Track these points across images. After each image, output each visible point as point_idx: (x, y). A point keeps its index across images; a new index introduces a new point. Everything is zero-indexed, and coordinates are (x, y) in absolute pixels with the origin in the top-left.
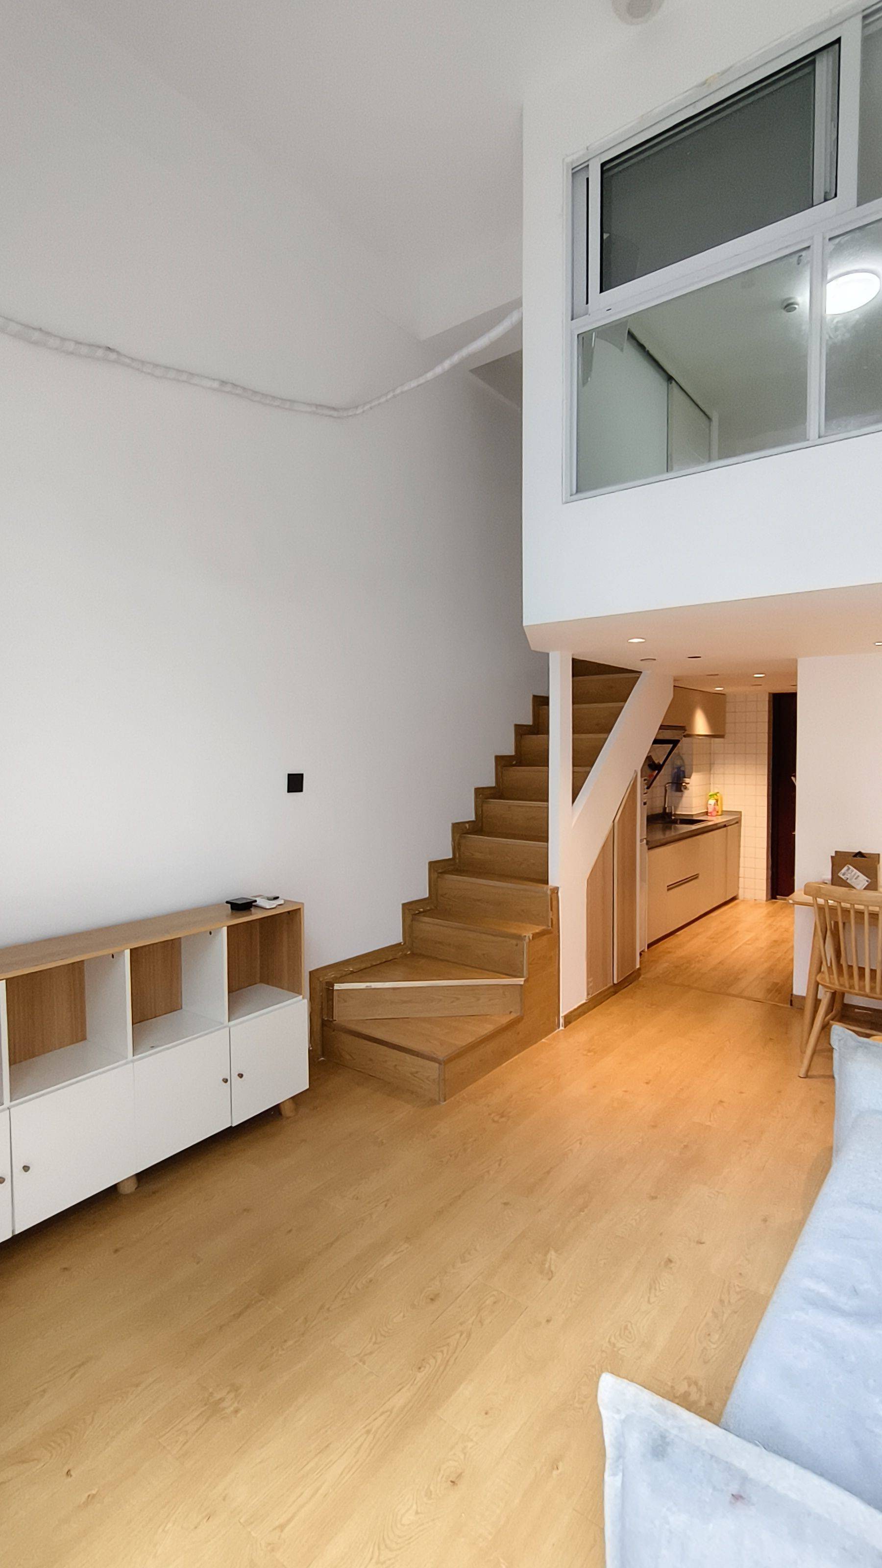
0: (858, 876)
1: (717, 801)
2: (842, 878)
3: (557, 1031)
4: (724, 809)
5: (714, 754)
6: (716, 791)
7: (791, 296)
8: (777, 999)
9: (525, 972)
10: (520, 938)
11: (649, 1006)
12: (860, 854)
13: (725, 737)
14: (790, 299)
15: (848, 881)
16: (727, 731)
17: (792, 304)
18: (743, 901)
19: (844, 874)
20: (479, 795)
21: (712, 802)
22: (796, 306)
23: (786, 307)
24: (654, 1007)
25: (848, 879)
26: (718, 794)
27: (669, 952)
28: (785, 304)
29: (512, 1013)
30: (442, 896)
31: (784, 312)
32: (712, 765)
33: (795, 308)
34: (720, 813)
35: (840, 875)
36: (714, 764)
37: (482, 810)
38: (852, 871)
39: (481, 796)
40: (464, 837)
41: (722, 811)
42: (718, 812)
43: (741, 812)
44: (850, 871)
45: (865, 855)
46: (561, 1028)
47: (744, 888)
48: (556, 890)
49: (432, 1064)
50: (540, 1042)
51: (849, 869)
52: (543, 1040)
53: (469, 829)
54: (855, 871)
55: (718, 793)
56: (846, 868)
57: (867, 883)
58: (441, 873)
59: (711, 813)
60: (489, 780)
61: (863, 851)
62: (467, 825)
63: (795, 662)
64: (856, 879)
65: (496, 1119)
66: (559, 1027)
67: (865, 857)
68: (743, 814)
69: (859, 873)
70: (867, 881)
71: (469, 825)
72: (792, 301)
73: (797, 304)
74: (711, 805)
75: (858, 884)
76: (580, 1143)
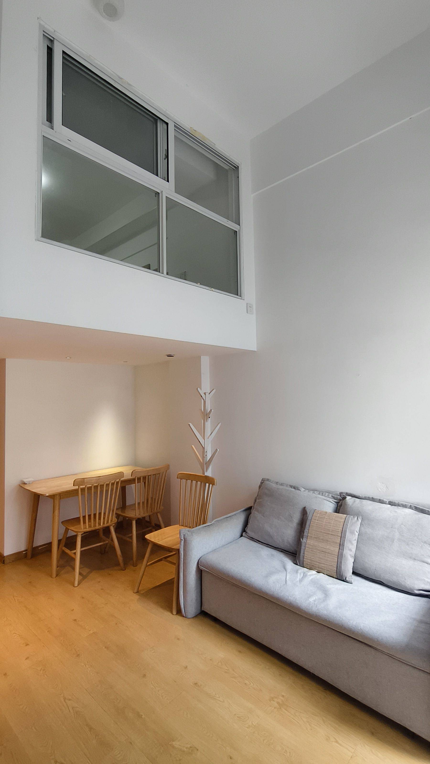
76: (70, 700)
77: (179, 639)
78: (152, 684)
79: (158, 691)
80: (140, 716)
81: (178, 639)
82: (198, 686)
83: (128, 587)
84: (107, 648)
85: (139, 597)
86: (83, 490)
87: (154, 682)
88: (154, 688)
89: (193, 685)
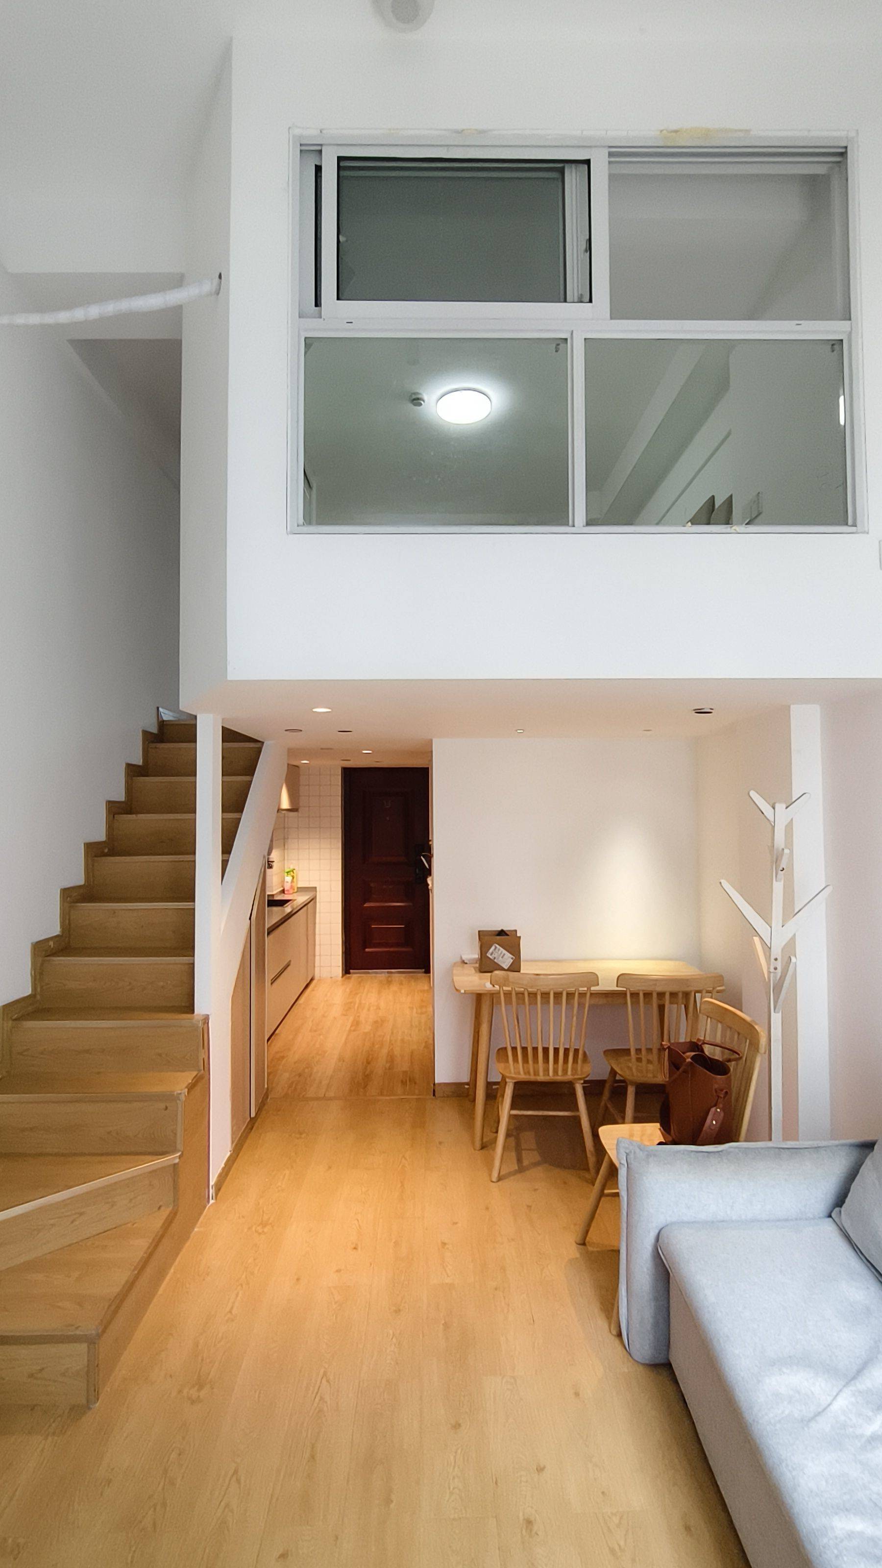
0: (504, 954)
1: (293, 877)
2: (489, 958)
3: (207, 1207)
4: (299, 886)
5: (288, 828)
6: (292, 868)
7: (418, 391)
8: (417, 1092)
9: (180, 1146)
10: (170, 1098)
11: (298, 1136)
12: (502, 933)
13: (300, 810)
14: (418, 393)
15: (495, 960)
16: (301, 804)
17: (418, 399)
18: (319, 980)
19: (492, 954)
20: (67, 898)
21: (288, 879)
22: (422, 402)
23: (414, 399)
24: (303, 1136)
25: (495, 958)
26: (294, 871)
27: (283, 1057)
28: (414, 397)
29: (162, 1208)
30: (21, 1054)
31: (411, 406)
32: (286, 840)
33: (421, 404)
34: (296, 890)
35: (488, 955)
36: (288, 838)
37: (69, 920)
38: (499, 950)
39: (69, 899)
40: (49, 961)
41: (298, 888)
42: (294, 890)
43: (316, 888)
44: (497, 950)
45: (508, 933)
46: (212, 1202)
47: (320, 966)
48: (206, 1019)
49: (77, 1346)
50: (194, 1232)
51: (496, 947)
52: (196, 1230)
53: (53, 949)
54: (501, 949)
55: (294, 869)
56: (493, 948)
57: (512, 961)
58: (15, 1020)
59: (288, 890)
60: (76, 877)
61: (505, 929)
62: (51, 943)
63: (430, 743)
64: (502, 957)
65: (194, 1393)
66: (208, 1202)
67: (507, 935)
68: (318, 889)
69: (504, 952)
70: (512, 958)
71: (54, 943)
72: (419, 396)
73: (424, 401)
74: (287, 882)
75: (504, 963)
76: (328, 1381)
77: (579, 1395)
78: (456, 1452)
79: (454, 1478)
80: (388, 1501)
81: (577, 1394)
82: (531, 1531)
83: (575, 1224)
84: (446, 1326)
85: (578, 1255)
86: (508, 994)
87: (461, 1452)
88: (453, 1464)
89: (521, 1518)
